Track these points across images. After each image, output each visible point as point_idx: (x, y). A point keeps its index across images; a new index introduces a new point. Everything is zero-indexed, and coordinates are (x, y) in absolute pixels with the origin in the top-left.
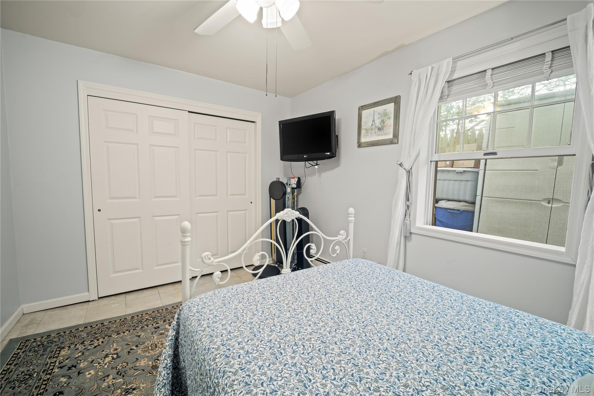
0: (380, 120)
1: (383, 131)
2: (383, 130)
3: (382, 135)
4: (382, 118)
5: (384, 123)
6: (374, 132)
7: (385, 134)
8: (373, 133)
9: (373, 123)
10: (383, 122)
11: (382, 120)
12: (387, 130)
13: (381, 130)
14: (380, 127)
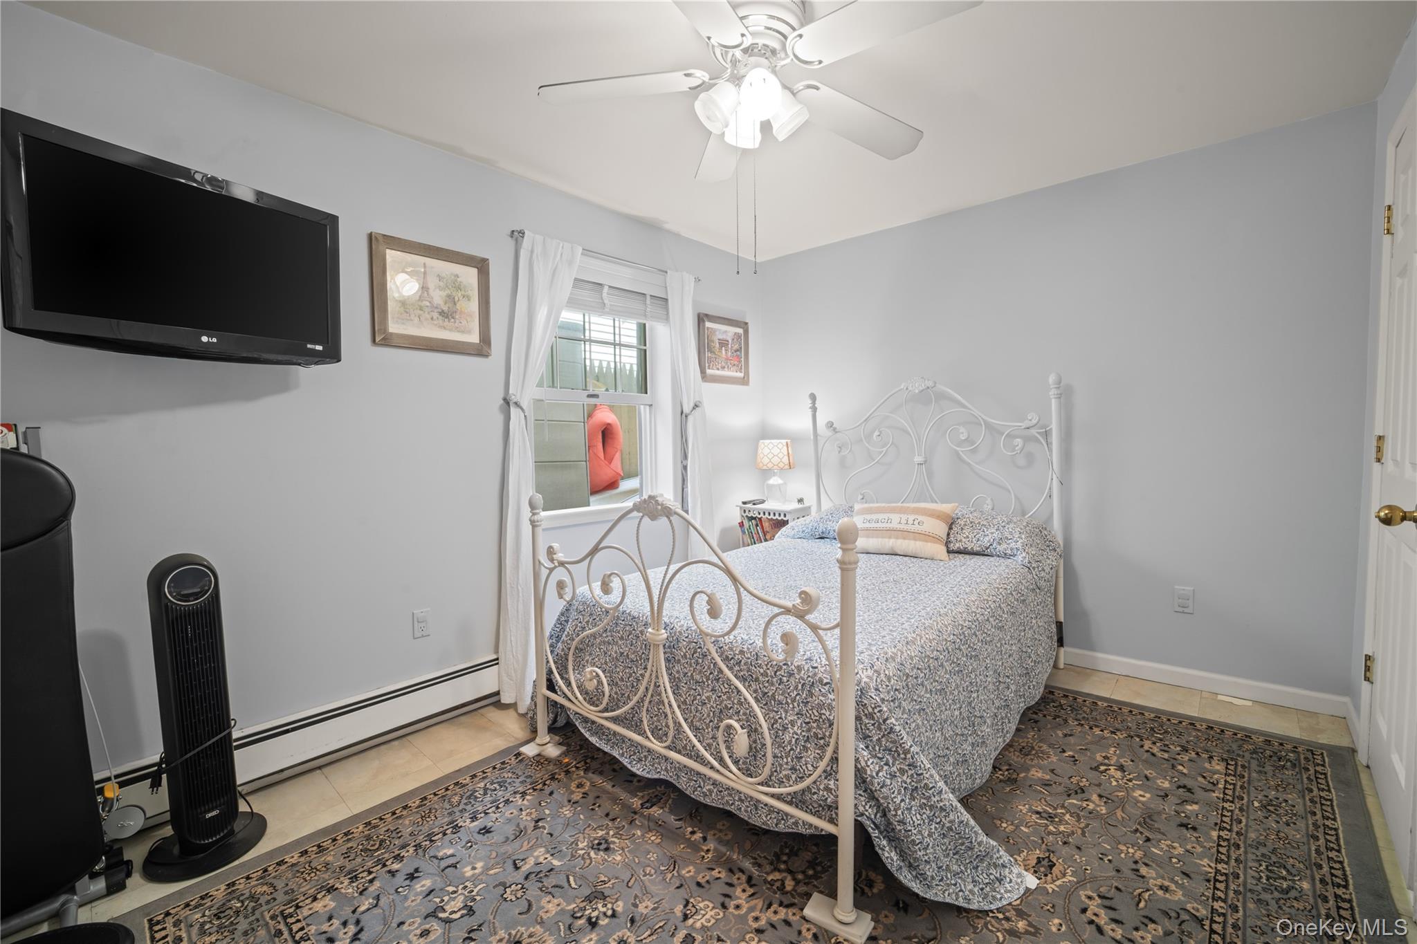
0: (444, 294)
1: (453, 320)
2: (453, 318)
3: (451, 330)
4: (448, 292)
5: (455, 304)
6: (428, 316)
7: (458, 330)
8: (426, 319)
9: (423, 293)
10: (451, 299)
11: (449, 296)
12: (464, 322)
13: (447, 317)
14: (445, 309)
